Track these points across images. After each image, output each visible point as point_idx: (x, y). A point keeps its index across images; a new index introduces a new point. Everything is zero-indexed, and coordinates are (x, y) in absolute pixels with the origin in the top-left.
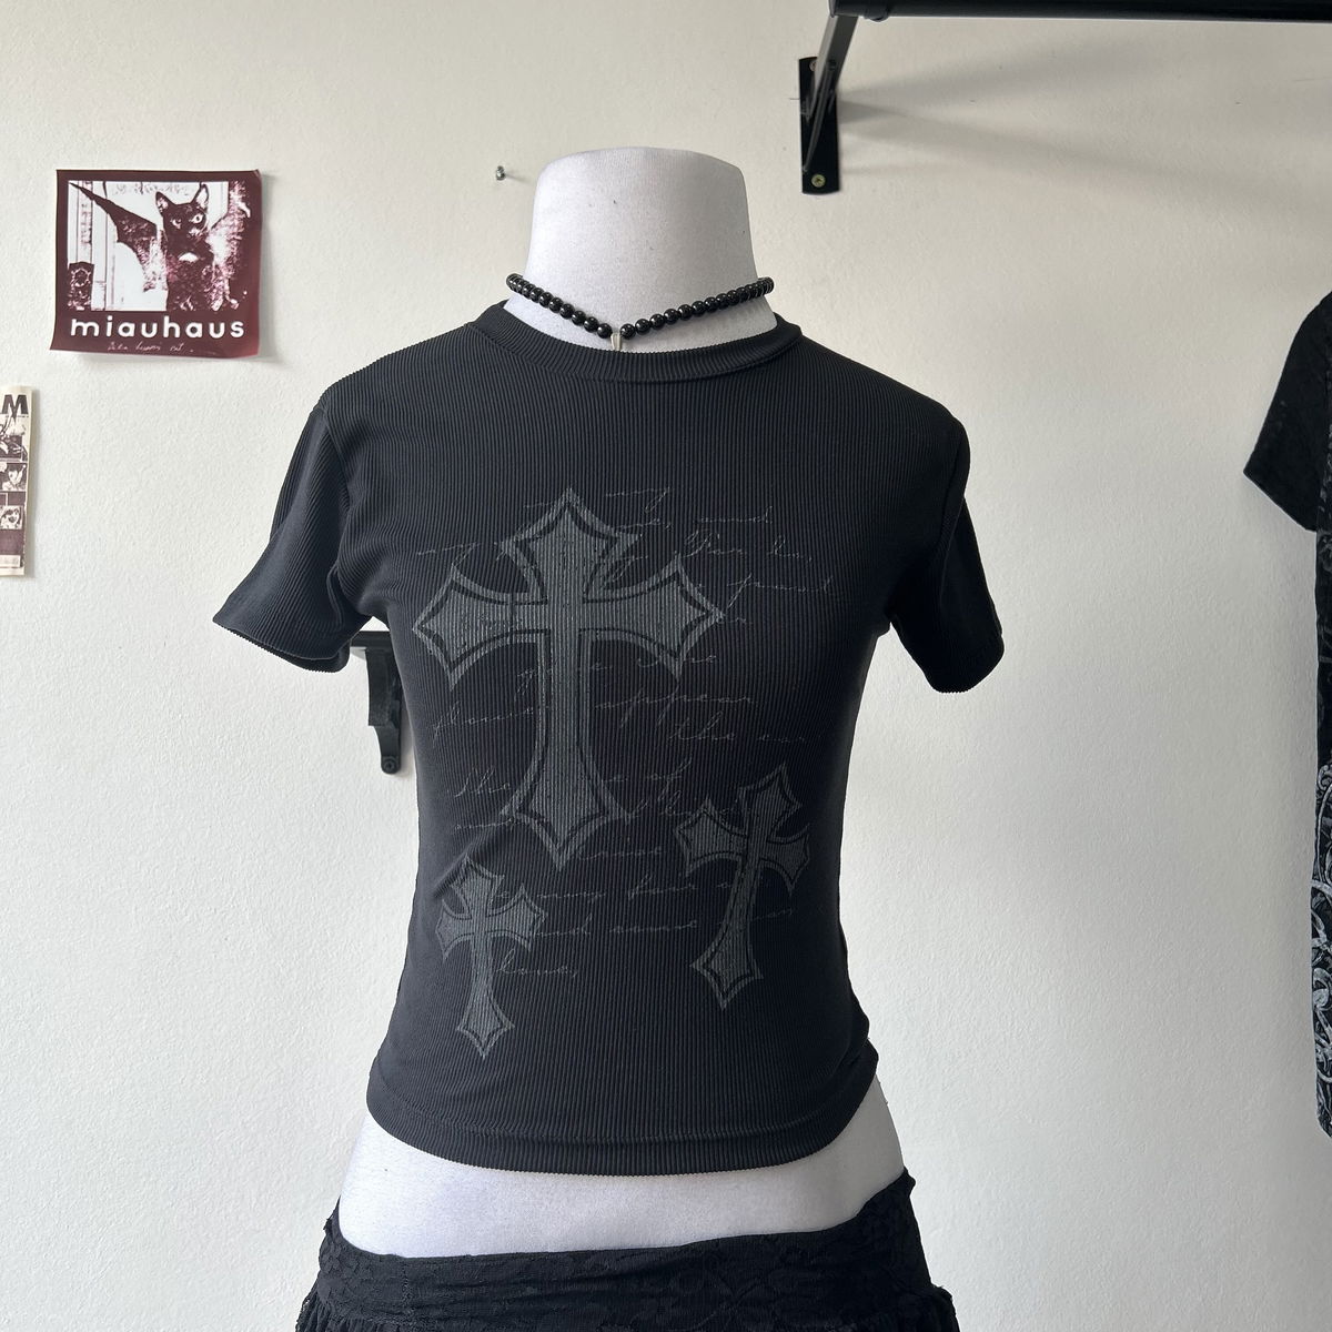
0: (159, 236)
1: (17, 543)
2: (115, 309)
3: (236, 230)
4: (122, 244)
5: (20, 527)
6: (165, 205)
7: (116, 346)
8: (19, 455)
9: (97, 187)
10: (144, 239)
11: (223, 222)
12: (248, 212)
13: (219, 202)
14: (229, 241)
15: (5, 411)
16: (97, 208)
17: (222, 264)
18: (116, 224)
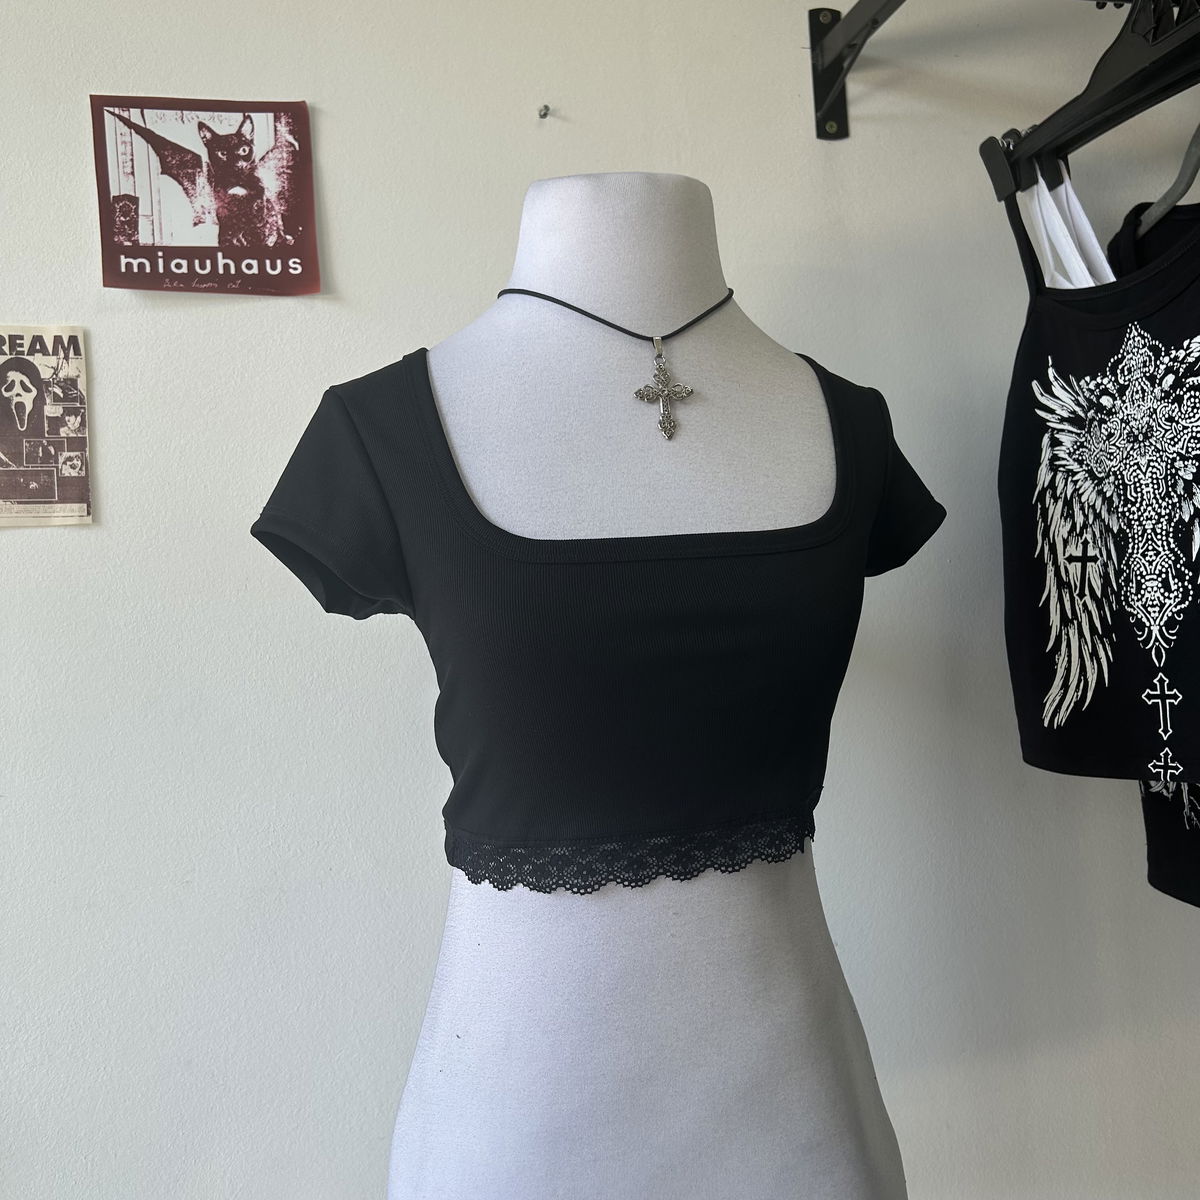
0: (205, 169)
1: (81, 491)
2: (166, 243)
3: (285, 163)
4: (166, 176)
5: (83, 474)
6: (208, 135)
7: (171, 282)
8: (74, 398)
9: (134, 115)
10: (190, 171)
11: (271, 155)
12: (296, 144)
13: (264, 132)
14: (279, 175)
15: (55, 353)
16: (137, 139)
17: (273, 198)
18: (158, 155)
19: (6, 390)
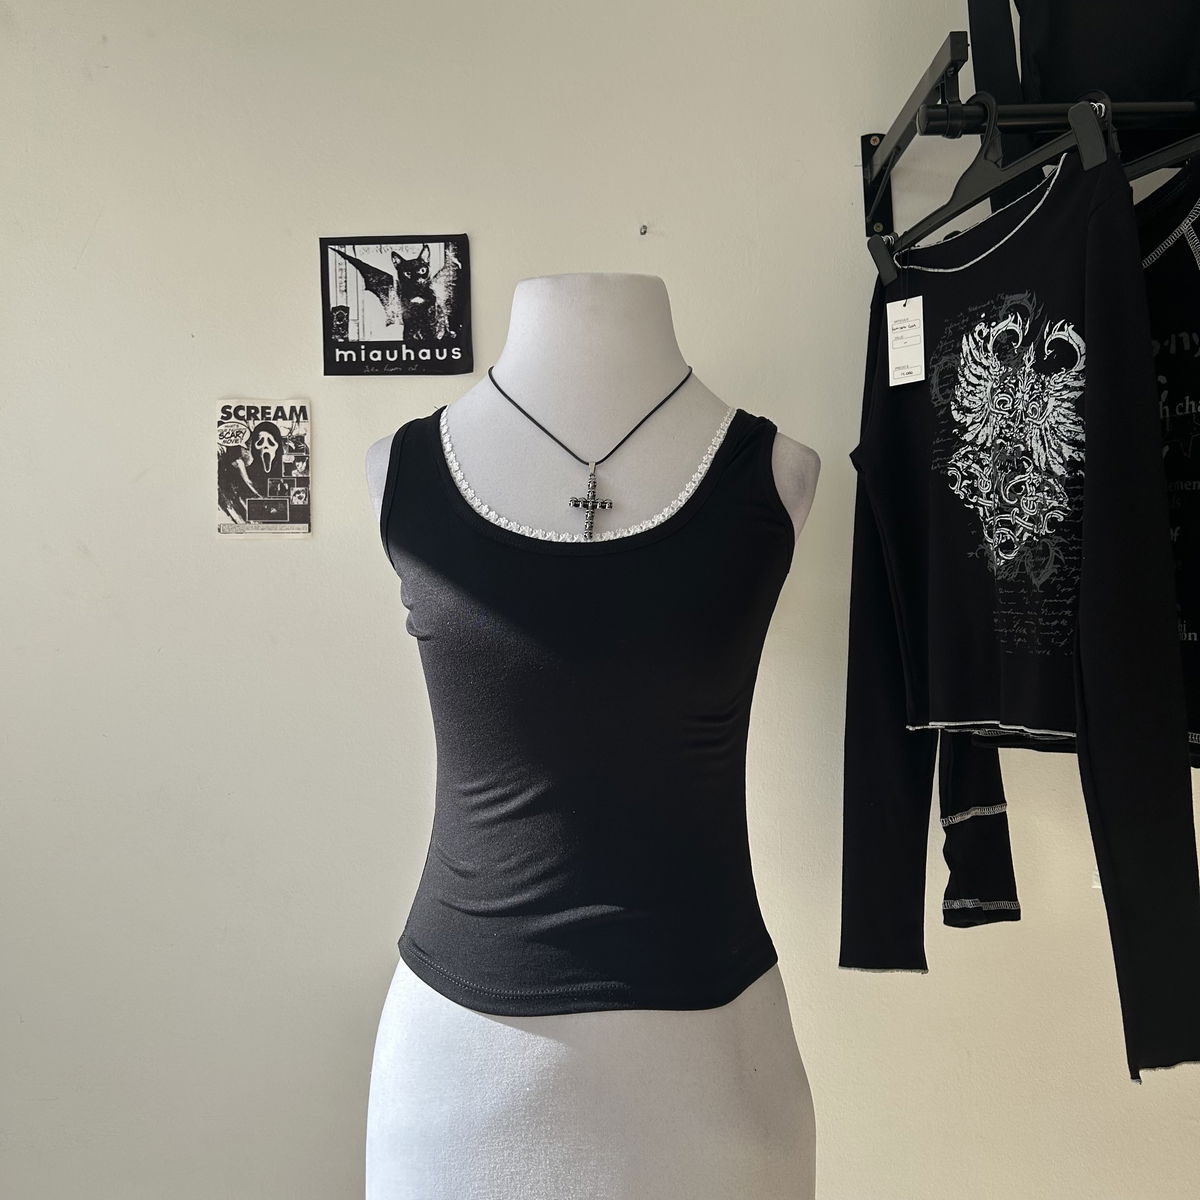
0: (395, 285)
1: (302, 515)
2: (368, 338)
3: (451, 278)
4: (368, 291)
5: (307, 503)
6: (398, 261)
7: (370, 368)
8: (302, 450)
9: (348, 250)
10: (385, 287)
11: (441, 273)
12: (459, 265)
13: (438, 257)
14: (447, 287)
15: (291, 418)
16: (350, 266)
17: (442, 305)
18: (364, 277)
19: (259, 444)
